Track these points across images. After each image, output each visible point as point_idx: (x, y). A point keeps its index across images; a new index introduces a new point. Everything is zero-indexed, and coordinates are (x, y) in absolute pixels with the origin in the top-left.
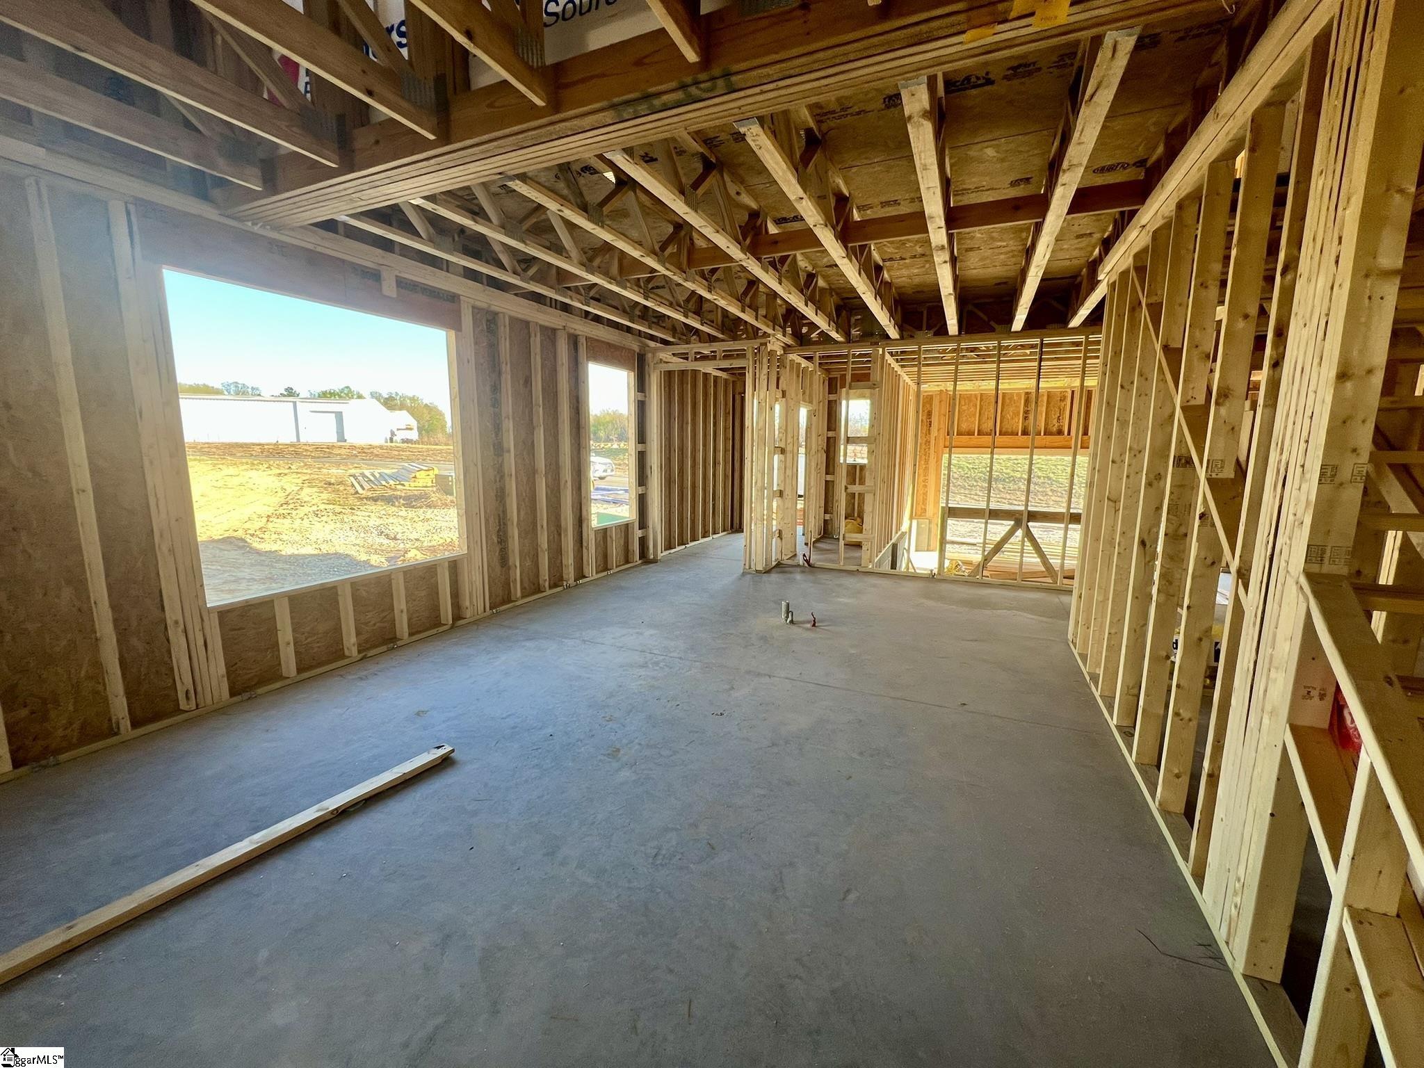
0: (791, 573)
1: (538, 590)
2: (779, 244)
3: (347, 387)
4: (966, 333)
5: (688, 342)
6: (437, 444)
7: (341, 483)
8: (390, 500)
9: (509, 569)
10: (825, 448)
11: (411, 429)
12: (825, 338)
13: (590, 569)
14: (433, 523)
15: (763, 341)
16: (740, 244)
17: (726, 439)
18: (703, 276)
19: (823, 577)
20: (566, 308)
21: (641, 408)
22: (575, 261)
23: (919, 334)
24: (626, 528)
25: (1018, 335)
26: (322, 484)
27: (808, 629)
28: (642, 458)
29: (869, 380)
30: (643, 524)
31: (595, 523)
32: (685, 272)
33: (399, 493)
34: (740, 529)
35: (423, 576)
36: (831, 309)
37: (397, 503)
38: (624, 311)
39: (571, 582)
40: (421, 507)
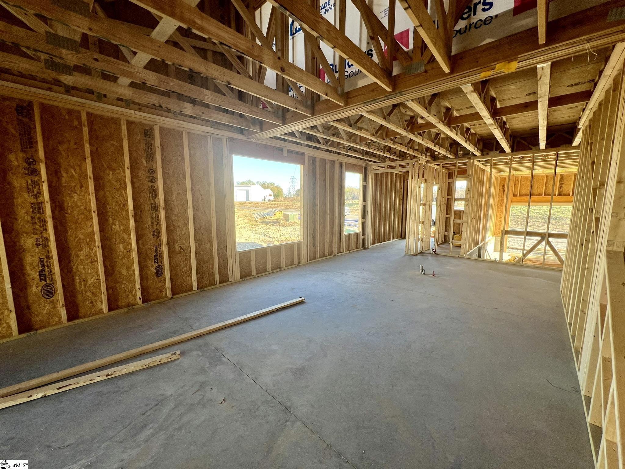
0: (426, 256)
1: (324, 256)
2: (422, 128)
3: (250, 180)
4: (516, 151)
5: (385, 162)
6: (281, 202)
7: (250, 216)
8: (267, 223)
9: (315, 247)
10: (446, 203)
11: (271, 196)
12: (445, 157)
13: (343, 250)
14: (282, 232)
15: (417, 160)
16: (406, 130)
17: (400, 199)
18: (392, 140)
19: (441, 259)
20: (338, 153)
21: (365, 188)
22: (345, 139)
23: (492, 153)
24: (357, 235)
25: (543, 151)
26: (244, 217)
27: (431, 277)
28: (364, 207)
29: (466, 174)
30: (364, 234)
31: (346, 233)
32: (384, 140)
33: (270, 220)
34: (404, 238)
35: (290, 247)
36: (447, 145)
37: (269, 224)
38: (360, 153)
39: (336, 254)
40: (278, 226)
